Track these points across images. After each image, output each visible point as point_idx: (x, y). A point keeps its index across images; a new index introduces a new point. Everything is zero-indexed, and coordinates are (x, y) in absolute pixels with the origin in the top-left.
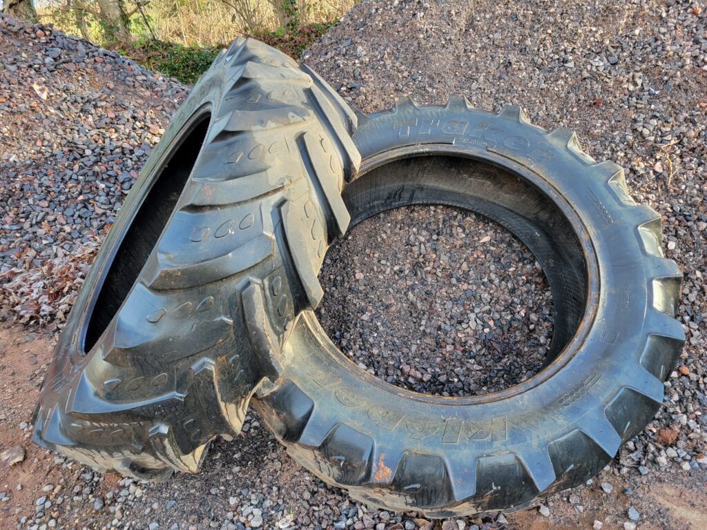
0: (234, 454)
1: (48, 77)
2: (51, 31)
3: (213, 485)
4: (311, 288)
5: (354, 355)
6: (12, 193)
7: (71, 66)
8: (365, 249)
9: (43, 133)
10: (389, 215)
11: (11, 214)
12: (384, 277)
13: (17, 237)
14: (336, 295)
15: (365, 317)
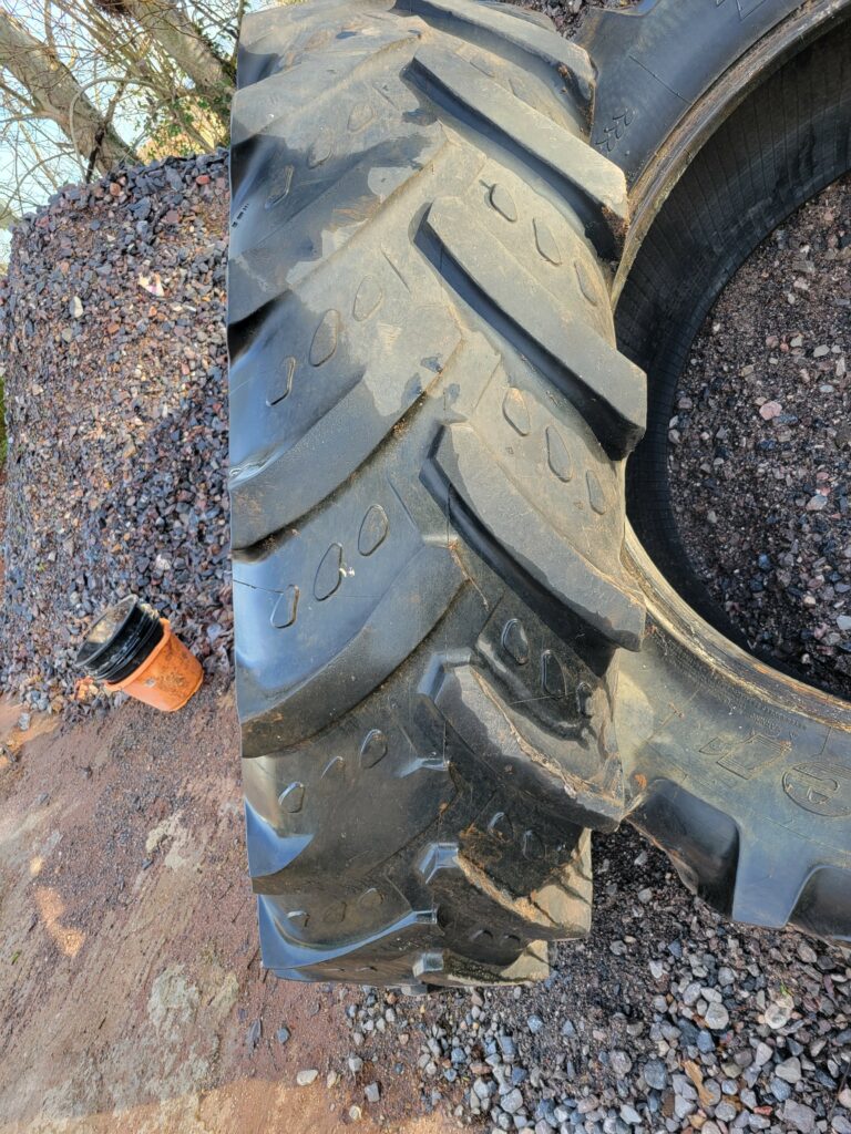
0: (634, 856)
1: (152, 255)
2: (125, 175)
3: (612, 932)
4: (602, 614)
5: (819, 600)
6: (187, 465)
7: (173, 218)
8: (764, 339)
9: (183, 352)
10: (797, 225)
11: (201, 495)
12: (836, 386)
13: (223, 526)
14: (729, 474)
15: (819, 502)
